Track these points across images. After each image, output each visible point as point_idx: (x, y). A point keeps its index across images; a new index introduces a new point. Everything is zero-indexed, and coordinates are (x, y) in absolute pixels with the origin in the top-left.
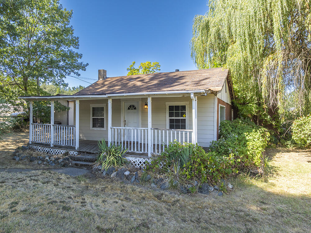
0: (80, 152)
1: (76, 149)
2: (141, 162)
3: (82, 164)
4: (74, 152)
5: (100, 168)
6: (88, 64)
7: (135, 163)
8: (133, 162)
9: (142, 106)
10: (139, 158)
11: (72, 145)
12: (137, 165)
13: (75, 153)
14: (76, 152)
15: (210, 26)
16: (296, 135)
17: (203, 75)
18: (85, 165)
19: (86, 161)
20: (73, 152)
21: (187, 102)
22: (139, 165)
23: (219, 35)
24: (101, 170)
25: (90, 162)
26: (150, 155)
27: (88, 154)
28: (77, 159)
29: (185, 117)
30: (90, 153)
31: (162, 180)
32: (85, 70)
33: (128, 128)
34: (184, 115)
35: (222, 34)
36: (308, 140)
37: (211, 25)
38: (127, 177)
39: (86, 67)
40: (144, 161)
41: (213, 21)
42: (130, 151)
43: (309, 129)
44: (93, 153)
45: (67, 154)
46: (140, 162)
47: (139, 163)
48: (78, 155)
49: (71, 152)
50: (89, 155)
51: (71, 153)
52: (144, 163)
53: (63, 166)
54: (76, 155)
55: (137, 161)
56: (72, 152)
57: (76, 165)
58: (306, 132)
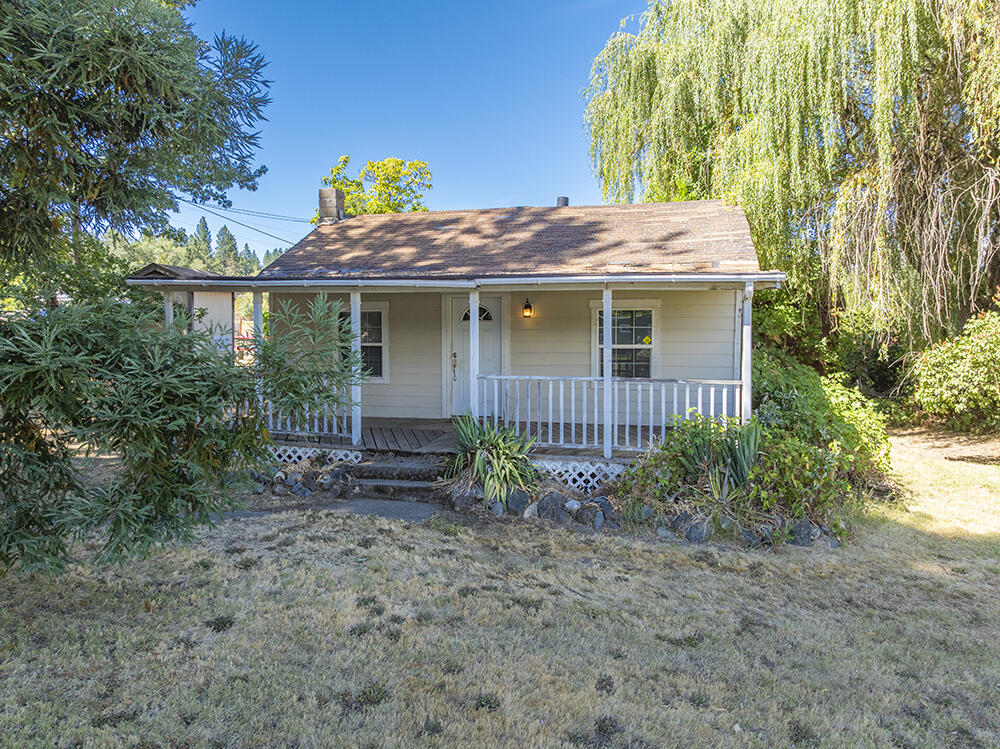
0: (370, 453)
1: (355, 442)
2: (584, 472)
3: (402, 488)
4: (348, 452)
5: (480, 496)
6: (263, 170)
7: (563, 478)
8: (556, 473)
9: (514, 311)
10: (576, 464)
11: (335, 433)
12: (570, 483)
13: (353, 458)
14: (355, 453)
15: (658, 71)
16: (931, 390)
17: (673, 219)
18: (410, 489)
19: (403, 479)
20: (345, 452)
21: (654, 301)
22: (575, 481)
23: (688, 100)
24: (482, 499)
25: (420, 480)
26: (608, 453)
27: (398, 458)
28: (370, 472)
29: (650, 343)
30: (408, 454)
31: (686, 517)
32: (254, 188)
33: (539, 378)
34: (647, 338)
35: (696, 99)
36: (958, 402)
37: (664, 67)
38: (578, 517)
39: (257, 179)
40: (593, 470)
41: (669, 55)
42: (544, 445)
43: (962, 375)
44: (419, 454)
45: (322, 460)
46: (581, 475)
47: (577, 478)
48: (364, 460)
49: (338, 452)
50: (403, 459)
51: (338, 454)
52: (593, 476)
53: (340, 496)
54: (356, 462)
55: (571, 470)
56: (341, 454)
57: (380, 490)
58: (955, 382)
